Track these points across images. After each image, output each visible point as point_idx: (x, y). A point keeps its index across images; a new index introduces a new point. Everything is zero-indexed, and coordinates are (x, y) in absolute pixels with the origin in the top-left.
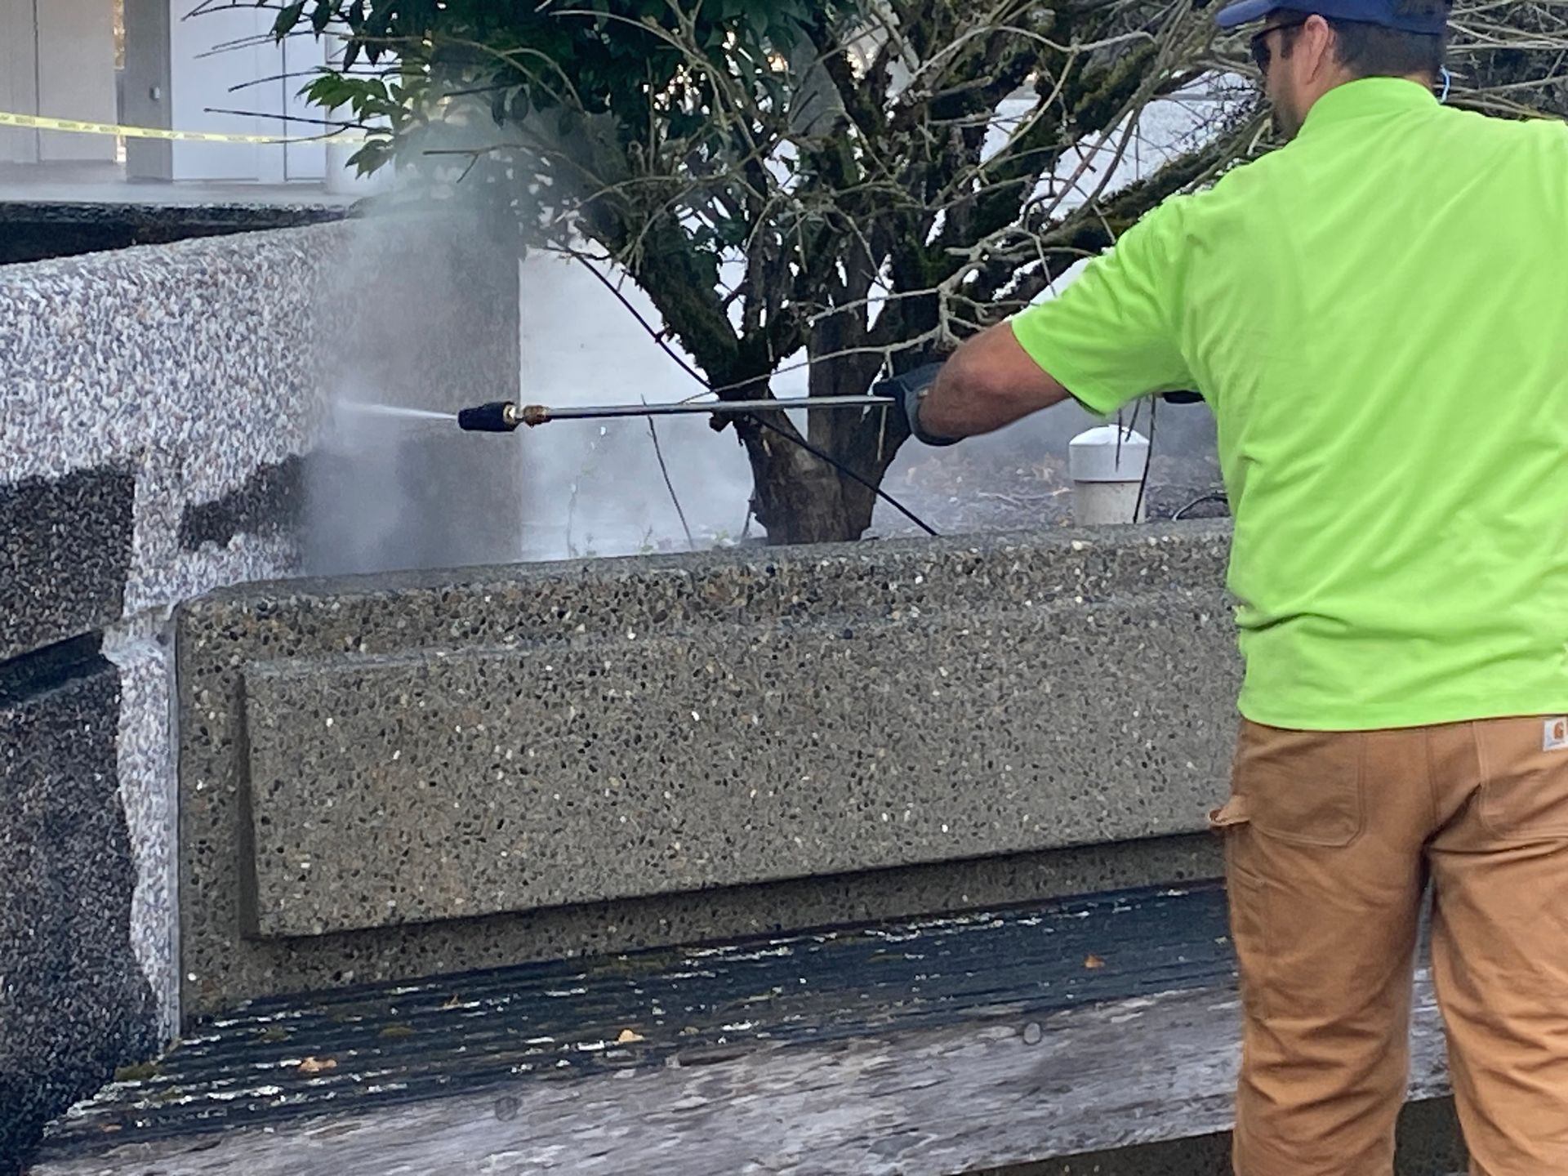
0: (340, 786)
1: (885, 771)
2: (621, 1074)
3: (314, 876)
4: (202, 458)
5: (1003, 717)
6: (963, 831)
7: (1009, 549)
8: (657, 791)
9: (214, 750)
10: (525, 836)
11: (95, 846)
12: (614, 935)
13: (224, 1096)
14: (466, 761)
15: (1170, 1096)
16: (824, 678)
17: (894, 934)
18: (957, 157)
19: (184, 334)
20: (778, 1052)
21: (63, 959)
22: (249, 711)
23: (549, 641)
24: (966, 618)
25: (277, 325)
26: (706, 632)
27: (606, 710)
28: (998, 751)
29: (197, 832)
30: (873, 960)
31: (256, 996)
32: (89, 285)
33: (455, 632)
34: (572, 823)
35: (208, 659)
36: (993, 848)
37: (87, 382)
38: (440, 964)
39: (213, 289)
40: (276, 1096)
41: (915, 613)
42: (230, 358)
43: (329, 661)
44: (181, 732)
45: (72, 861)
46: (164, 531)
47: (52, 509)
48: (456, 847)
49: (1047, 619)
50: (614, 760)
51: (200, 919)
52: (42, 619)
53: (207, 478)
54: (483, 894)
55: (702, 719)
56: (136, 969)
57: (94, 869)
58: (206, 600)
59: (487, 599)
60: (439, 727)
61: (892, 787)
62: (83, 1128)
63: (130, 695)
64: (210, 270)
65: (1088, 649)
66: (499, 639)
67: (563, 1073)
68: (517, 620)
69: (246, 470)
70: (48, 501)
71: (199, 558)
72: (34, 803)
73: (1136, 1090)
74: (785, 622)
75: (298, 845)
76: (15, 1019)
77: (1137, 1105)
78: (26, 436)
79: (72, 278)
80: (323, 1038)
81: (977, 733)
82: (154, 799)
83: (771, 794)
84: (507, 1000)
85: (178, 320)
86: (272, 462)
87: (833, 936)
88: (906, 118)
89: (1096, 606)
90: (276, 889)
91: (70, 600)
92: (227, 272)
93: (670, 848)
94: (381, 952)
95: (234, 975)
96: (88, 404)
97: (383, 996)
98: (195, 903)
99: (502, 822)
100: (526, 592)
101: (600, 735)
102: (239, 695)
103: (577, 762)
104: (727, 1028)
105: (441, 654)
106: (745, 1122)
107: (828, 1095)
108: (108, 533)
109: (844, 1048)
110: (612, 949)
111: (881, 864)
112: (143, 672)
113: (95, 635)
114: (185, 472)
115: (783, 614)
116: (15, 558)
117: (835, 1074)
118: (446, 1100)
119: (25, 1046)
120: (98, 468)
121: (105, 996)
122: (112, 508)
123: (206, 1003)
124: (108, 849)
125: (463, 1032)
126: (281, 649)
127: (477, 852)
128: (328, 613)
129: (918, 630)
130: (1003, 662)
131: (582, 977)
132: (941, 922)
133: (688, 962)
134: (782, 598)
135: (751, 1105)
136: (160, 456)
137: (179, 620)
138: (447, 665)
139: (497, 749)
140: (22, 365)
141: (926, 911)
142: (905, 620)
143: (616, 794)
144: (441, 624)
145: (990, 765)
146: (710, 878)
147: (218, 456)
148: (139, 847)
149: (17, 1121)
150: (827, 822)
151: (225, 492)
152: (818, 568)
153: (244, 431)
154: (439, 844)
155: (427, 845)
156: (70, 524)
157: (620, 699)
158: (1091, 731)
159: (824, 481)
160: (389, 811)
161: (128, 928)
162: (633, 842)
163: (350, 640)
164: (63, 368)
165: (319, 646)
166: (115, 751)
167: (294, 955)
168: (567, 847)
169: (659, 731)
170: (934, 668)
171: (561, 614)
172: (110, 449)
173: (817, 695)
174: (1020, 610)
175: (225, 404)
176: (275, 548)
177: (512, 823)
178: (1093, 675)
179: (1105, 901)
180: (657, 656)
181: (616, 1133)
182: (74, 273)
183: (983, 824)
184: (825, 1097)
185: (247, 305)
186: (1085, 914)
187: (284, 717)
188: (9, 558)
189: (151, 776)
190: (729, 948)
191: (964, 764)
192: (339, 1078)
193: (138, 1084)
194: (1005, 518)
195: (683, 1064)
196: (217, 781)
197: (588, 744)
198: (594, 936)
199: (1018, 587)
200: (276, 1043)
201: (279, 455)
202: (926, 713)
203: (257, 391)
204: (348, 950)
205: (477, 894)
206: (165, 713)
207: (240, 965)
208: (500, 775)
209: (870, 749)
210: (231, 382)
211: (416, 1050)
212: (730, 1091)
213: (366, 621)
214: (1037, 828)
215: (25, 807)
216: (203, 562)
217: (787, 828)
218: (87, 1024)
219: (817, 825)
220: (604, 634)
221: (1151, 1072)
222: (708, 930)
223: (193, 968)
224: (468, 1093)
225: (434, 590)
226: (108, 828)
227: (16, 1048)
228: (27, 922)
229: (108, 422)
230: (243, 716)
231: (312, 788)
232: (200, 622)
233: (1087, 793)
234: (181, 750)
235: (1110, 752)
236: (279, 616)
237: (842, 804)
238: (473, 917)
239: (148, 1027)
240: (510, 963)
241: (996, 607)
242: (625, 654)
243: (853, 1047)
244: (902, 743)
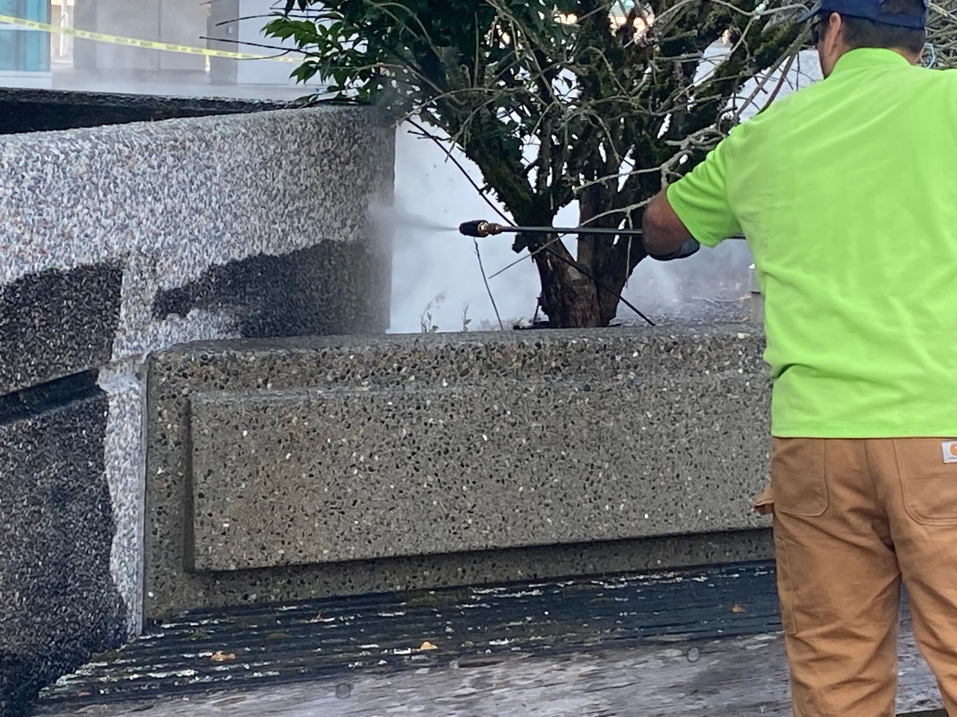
0: (250, 475)
1: (608, 477)
2: (419, 671)
3: (231, 532)
4: (171, 259)
5: (687, 446)
6: (658, 519)
7: (695, 336)
8: (458, 486)
9: (169, 448)
10: (370, 512)
11: (87, 508)
12: (427, 577)
13: (158, 675)
14: (334, 462)
15: (785, 698)
16: (570, 416)
17: (610, 583)
18: (678, 81)
19: (160, 180)
20: (524, 660)
21: (62, 581)
22: (193, 424)
23: (391, 386)
24: (666, 380)
25: (226, 176)
26: (494, 384)
27: (426, 432)
28: (683, 468)
29: (157, 501)
30: (594, 600)
31: (192, 608)
32: (95, 146)
33: (329, 378)
34: (401, 504)
35: (167, 390)
36: (677, 530)
37: (91, 209)
38: (313, 592)
39: (183, 152)
40: (193, 677)
41: (632, 375)
42: (193, 196)
43: (246, 394)
44: (148, 436)
45: (70, 518)
46: (142, 307)
47: (64, 290)
48: (324, 517)
49: (719, 383)
50: (430, 464)
51: (157, 557)
52: (55, 361)
53: (174, 273)
54: (342, 547)
55: (489, 440)
56: (114, 588)
57: (85, 523)
58: (167, 352)
59: (351, 357)
60: (316, 439)
61: (613, 488)
62: (65, 692)
63: (115, 412)
64: (181, 139)
65: (745, 403)
66: (358, 383)
67: (383, 669)
68: (371, 372)
69: (201, 269)
70: (61, 285)
71: (167, 324)
72: (45, 480)
73: (762, 693)
74: (546, 379)
75: (222, 512)
76: (27, 619)
77: (762, 704)
78: (47, 242)
79: (84, 141)
80: (230, 639)
81: (670, 455)
82: (129, 479)
83: (533, 490)
84: (352, 618)
85: (157, 170)
86: (219, 264)
87: (570, 583)
88: (641, 55)
89: (751, 375)
90: (206, 540)
91: (75, 350)
92: (192, 141)
93: (465, 522)
94: (274, 582)
95: (178, 594)
96: (91, 223)
97: (274, 612)
98: (154, 547)
99: (355, 502)
100: (376, 354)
101: (422, 448)
102: (187, 415)
103: (406, 464)
104: (492, 643)
105: (320, 392)
106: (501, 705)
107: (558, 689)
108: (103, 307)
109: (569, 660)
110: (425, 586)
111: (604, 537)
112: (124, 397)
113: (93, 372)
114: (158, 268)
115: (546, 373)
116: (36, 321)
117: (562, 677)
118: (304, 684)
119: (33, 638)
120: (97, 265)
121: (91, 605)
122: (107, 291)
123: (160, 611)
124: (96, 510)
125: (321, 638)
126: (216, 385)
127: (339, 520)
128: (247, 363)
129: (633, 387)
130: (689, 410)
131: (404, 604)
132: (641, 577)
133: (473, 597)
134: (545, 363)
135: (506, 694)
136: (141, 258)
137: (150, 364)
138: (323, 399)
139: (354, 454)
140: (45, 196)
141: (633, 569)
142: (625, 380)
143: (431, 486)
144: (320, 373)
145: (678, 476)
146: (491, 543)
147: (182, 259)
148: (117, 510)
149: (26, 685)
150: (569, 508)
151: (186, 282)
152: (570, 345)
153: (200, 243)
154: (314, 514)
155: (306, 515)
156: (76, 300)
157: (436, 425)
158: (746, 457)
159: (586, 287)
160: (282, 492)
161: (108, 562)
162: (441, 518)
163: (260, 381)
164: (74, 199)
165: (240, 383)
166: (103, 447)
167: (218, 582)
168: (398, 519)
169: (461, 446)
170: (643, 412)
171: (399, 369)
172: (106, 252)
173: (565, 426)
174: (701, 376)
175: (188, 225)
176: (220, 319)
177: (362, 502)
178: (748, 420)
179: (750, 567)
180: (461, 398)
181: (416, 709)
182: (85, 138)
183: (672, 515)
184: (554, 691)
185: (205, 162)
186: (737, 575)
187: (216, 429)
188: (32, 320)
189: (127, 464)
190: (501, 589)
191: (661, 475)
192: (236, 666)
193: (105, 664)
194: (708, 313)
195: (461, 666)
196: (171, 469)
197: (414, 454)
198: (414, 577)
199: (701, 361)
200: (200, 640)
201: (224, 260)
202: (637, 441)
203: (211, 218)
204: (253, 581)
205: (338, 548)
206: (138, 424)
207: (183, 588)
208: (356, 472)
209: (599, 463)
210: (192, 212)
211: (289, 649)
212: (492, 685)
213: (271, 369)
214: (707, 518)
215: (39, 483)
216: (169, 327)
217: (542, 512)
218: (78, 624)
219: (562, 511)
220: (428, 383)
221: (772, 683)
222: (489, 576)
223: (152, 588)
224: (318, 680)
225: (316, 350)
226: (96, 497)
227: (28, 638)
228: (37, 557)
229: (105, 235)
230: (189, 428)
231: (233, 476)
232: (163, 365)
233: (741, 497)
234: (148, 448)
235: (757, 471)
236: (215, 364)
237: (579, 498)
238: (335, 563)
239: (121, 625)
240: (359, 593)
241: (686, 373)
242: (440, 396)
243: (575, 659)
244: (621, 460)
